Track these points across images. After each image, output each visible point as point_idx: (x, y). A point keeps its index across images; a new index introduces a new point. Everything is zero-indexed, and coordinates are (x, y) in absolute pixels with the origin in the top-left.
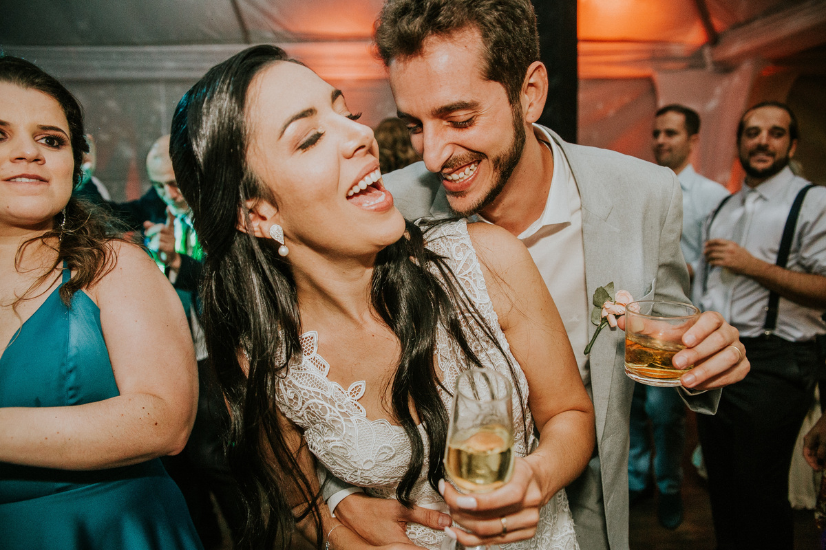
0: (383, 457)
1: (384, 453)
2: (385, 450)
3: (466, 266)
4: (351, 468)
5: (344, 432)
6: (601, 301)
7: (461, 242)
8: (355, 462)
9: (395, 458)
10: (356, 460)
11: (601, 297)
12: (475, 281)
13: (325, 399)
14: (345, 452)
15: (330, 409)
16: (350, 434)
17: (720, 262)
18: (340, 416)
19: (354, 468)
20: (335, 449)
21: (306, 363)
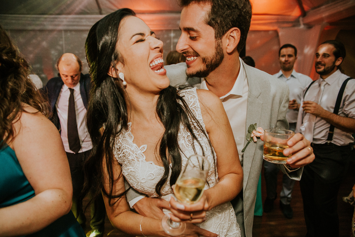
0: (150, 178)
1: (151, 176)
2: (151, 175)
3: (194, 104)
4: (136, 181)
5: (135, 165)
6: (251, 130)
7: (193, 94)
8: (138, 179)
9: (155, 179)
10: (138, 178)
11: (251, 129)
12: (197, 110)
13: (131, 150)
14: (135, 174)
15: (132, 154)
16: (138, 166)
17: (309, 111)
18: (135, 158)
19: (138, 181)
20: (131, 172)
21: (126, 135)
